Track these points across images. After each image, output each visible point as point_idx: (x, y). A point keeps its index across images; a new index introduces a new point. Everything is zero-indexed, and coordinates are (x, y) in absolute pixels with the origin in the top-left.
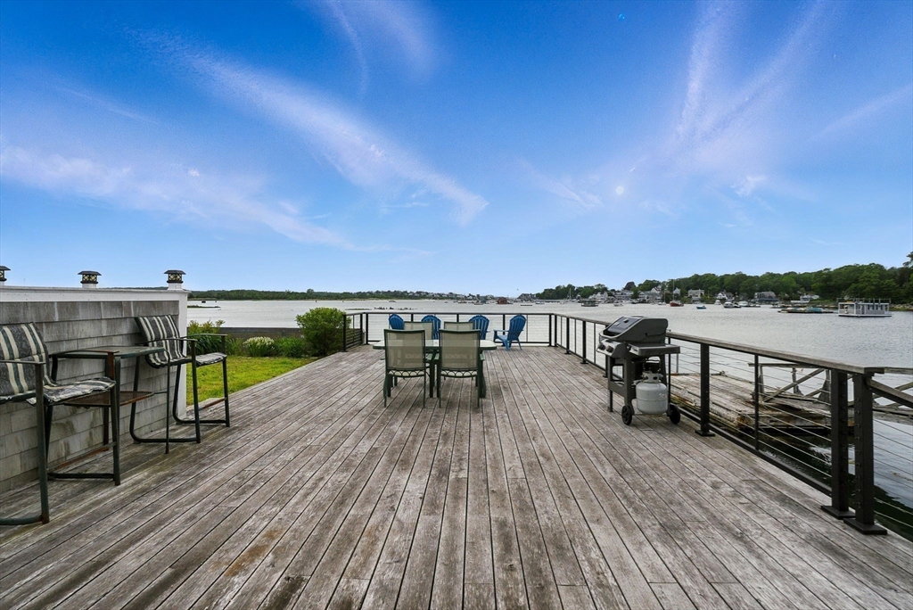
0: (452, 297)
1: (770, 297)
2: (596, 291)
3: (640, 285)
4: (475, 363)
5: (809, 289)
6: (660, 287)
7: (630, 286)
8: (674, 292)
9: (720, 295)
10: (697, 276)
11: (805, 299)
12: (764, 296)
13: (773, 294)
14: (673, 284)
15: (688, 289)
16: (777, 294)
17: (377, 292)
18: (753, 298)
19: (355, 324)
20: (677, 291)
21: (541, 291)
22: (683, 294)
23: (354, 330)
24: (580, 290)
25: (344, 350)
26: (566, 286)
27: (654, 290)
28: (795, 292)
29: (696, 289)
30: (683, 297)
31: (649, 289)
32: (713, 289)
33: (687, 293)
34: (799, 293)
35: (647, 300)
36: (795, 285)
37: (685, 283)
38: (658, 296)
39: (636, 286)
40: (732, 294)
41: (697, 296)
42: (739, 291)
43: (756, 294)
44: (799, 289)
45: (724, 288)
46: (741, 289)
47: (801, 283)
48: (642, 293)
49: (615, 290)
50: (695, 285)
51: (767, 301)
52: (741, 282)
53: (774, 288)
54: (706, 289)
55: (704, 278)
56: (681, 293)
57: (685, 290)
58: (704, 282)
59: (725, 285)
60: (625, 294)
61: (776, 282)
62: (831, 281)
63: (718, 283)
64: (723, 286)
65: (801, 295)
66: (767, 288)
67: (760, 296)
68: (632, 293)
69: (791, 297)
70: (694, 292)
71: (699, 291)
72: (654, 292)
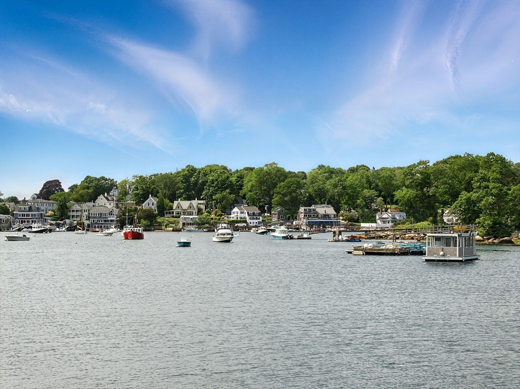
1: (326, 216)
3: (73, 188)
5: (389, 198)
6: (115, 193)
7: (51, 189)
8: (145, 206)
9: (236, 213)
10: (192, 170)
11: (384, 220)
12: (316, 215)
13: (330, 211)
14: (144, 188)
15: (173, 198)
16: (337, 210)
18: (295, 218)
20: (151, 203)
22: (163, 210)
27: (101, 200)
28: (367, 206)
29: (189, 198)
30: (163, 216)
31: (93, 198)
32: (223, 198)
33: (171, 208)
34: (374, 206)
35: (86, 222)
36: (367, 193)
37: (166, 185)
38: (111, 214)
39: (67, 190)
40: (257, 211)
41: (191, 214)
42: (270, 204)
43: (302, 209)
44: (372, 200)
45: (244, 197)
46: (276, 199)
47: (376, 188)
48: (76, 207)
49: (20, 199)
50: (187, 189)
51: (321, 225)
52: (275, 185)
53: (332, 197)
54: (209, 197)
55: (205, 175)
56: (158, 207)
57: (167, 201)
58: (204, 183)
59: (245, 189)
60: (38, 209)
61: (335, 186)
62: (429, 185)
63: (231, 186)
64: (242, 193)
65: (377, 211)
66: (320, 197)
67: (307, 215)
68: (55, 207)
69: (362, 216)
70: (185, 204)
71: (195, 202)
72: (105, 204)
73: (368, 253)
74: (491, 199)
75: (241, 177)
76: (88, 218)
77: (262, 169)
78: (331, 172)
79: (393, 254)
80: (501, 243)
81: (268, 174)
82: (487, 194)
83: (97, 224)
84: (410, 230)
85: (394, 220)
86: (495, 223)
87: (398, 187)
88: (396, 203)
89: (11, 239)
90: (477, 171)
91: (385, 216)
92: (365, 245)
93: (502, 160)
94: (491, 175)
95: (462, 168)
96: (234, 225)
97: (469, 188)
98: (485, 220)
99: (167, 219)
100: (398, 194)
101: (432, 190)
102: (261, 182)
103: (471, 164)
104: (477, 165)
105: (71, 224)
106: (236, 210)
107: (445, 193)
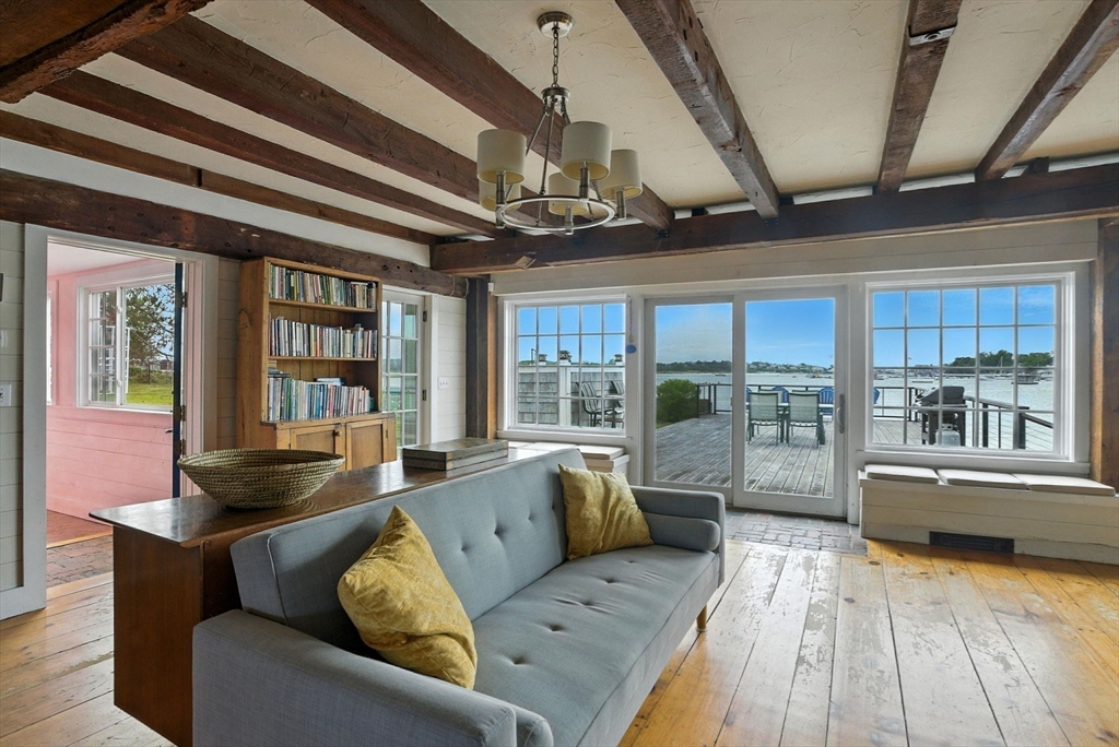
0: (804, 369)
4: (815, 418)
17: (699, 363)
19: (704, 395)
23: (704, 400)
25: (697, 417)
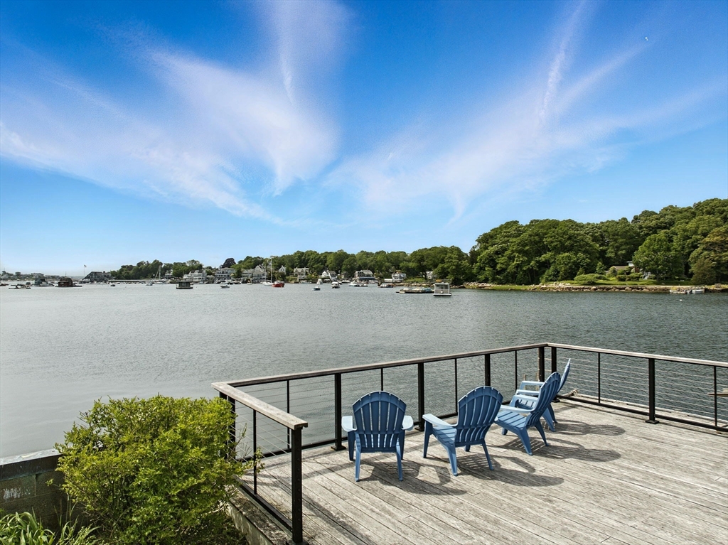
1: (368, 275)
2: (192, 269)
3: (241, 262)
5: (398, 267)
6: (264, 264)
7: (229, 263)
8: (280, 271)
9: (324, 274)
11: (395, 277)
12: (364, 275)
13: (370, 273)
14: (279, 262)
15: (293, 267)
16: (373, 272)
18: (353, 277)
20: (283, 269)
21: (117, 268)
22: (288, 273)
24: (168, 267)
26: (151, 262)
27: (258, 268)
28: (387, 271)
29: (301, 267)
30: (289, 275)
31: (254, 267)
32: (318, 267)
33: (293, 272)
34: (390, 270)
35: (251, 279)
36: (387, 264)
37: (289, 261)
38: (263, 275)
39: (237, 263)
40: (335, 273)
41: (302, 275)
42: (340, 269)
43: (357, 272)
44: (389, 268)
45: (327, 266)
46: (344, 267)
47: (391, 262)
48: (245, 271)
49: (213, 268)
50: (300, 263)
51: (367, 279)
52: (343, 261)
53: (370, 266)
54: (311, 267)
55: (309, 256)
56: (286, 271)
57: (290, 269)
58: (308, 260)
59: (328, 263)
60: (227, 273)
61: (372, 261)
62: (424, 261)
63: (321, 261)
64: (326, 264)
65: (392, 273)
66: (365, 266)
67: (360, 275)
68: (235, 272)
69: (384, 275)
70: (300, 270)
71: (304, 269)
72: (259, 270)
73: (406, 292)
74: (454, 267)
75: (325, 257)
76: (252, 277)
77: (336, 253)
78: (368, 254)
79: (418, 292)
80: (460, 288)
81: (339, 255)
82: (452, 265)
83: (257, 280)
84: (412, 282)
85: (401, 277)
86: (455, 278)
87: (401, 262)
88: (400, 269)
89: (223, 287)
90: (446, 254)
91: (396, 275)
92: (405, 289)
93: (458, 250)
94: (453, 256)
95: (439, 253)
96: (324, 281)
97: (443, 261)
98: (451, 278)
99: (290, 277)
100: (401, 265)
101: (425, 263)
102: (336, 259)
103: (444, 251)
104: (446, 251)
105: (243, 280)
106: (324, 272)
107: (431, 264)
